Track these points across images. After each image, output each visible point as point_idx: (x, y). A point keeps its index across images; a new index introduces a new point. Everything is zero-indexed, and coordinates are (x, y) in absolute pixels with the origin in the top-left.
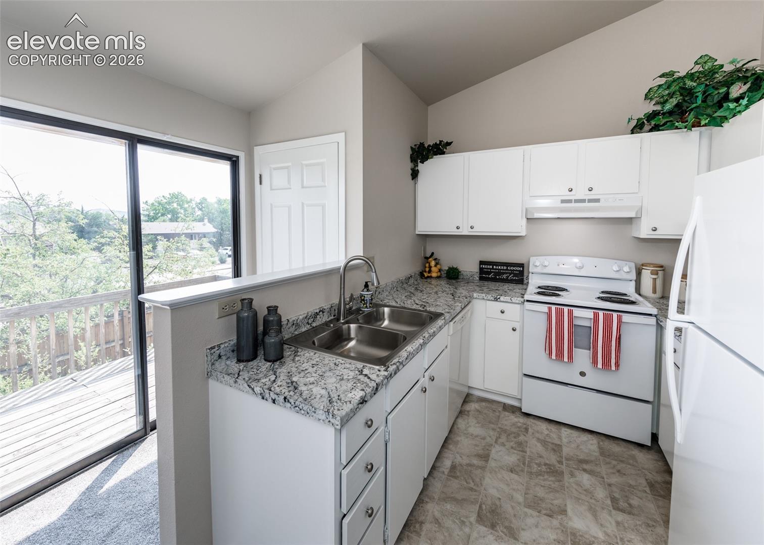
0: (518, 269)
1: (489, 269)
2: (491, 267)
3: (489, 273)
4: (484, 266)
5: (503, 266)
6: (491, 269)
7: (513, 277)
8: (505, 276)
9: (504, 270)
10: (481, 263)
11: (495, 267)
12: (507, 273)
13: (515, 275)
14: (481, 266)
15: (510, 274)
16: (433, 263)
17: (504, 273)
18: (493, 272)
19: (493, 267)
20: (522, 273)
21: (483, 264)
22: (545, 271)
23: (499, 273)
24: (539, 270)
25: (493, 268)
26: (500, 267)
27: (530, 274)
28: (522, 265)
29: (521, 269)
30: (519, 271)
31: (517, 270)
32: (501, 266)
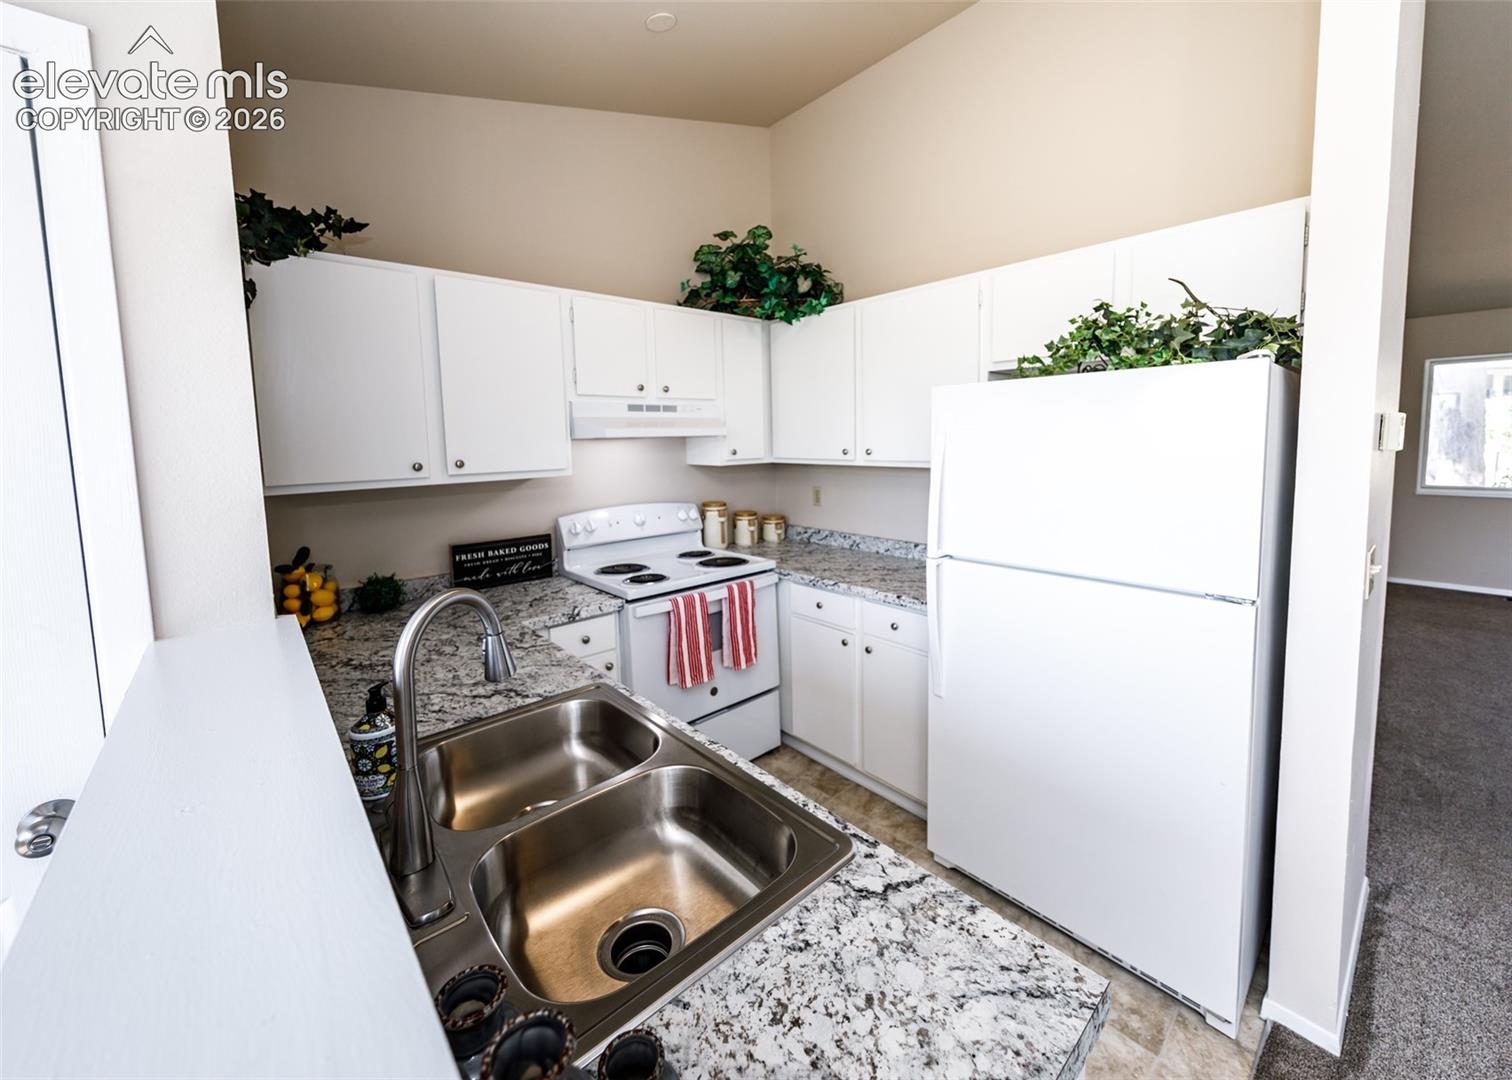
0: (541, 546)
1: (478, 560)
2: (481, 555)
3: (477, 570)
4: (464, 557)
5: (510, 547)
6: (481, 560)
7: (531, 566)
8: (514, 569)
9: (510, 555)
10: (457, 549)
11: (490, 553)
12: (517, 561)
13: (536, 561)
14: (457, 558)
15: (525, 561)
16: (313, 582)
17: (511, 564)
18: (487, 566)
19: (486, 554)
20: (547, 553)
21: (460, 554)
22: (594, 540)
23: (503, 564)
24: (581, 540)
25: (487, 557)
26: (501, 552)
27: (565, 553)
28: (546, 538)
29: (547, 545)
30: (543, 550)
31: (538, 551)
32: (504, 547)
